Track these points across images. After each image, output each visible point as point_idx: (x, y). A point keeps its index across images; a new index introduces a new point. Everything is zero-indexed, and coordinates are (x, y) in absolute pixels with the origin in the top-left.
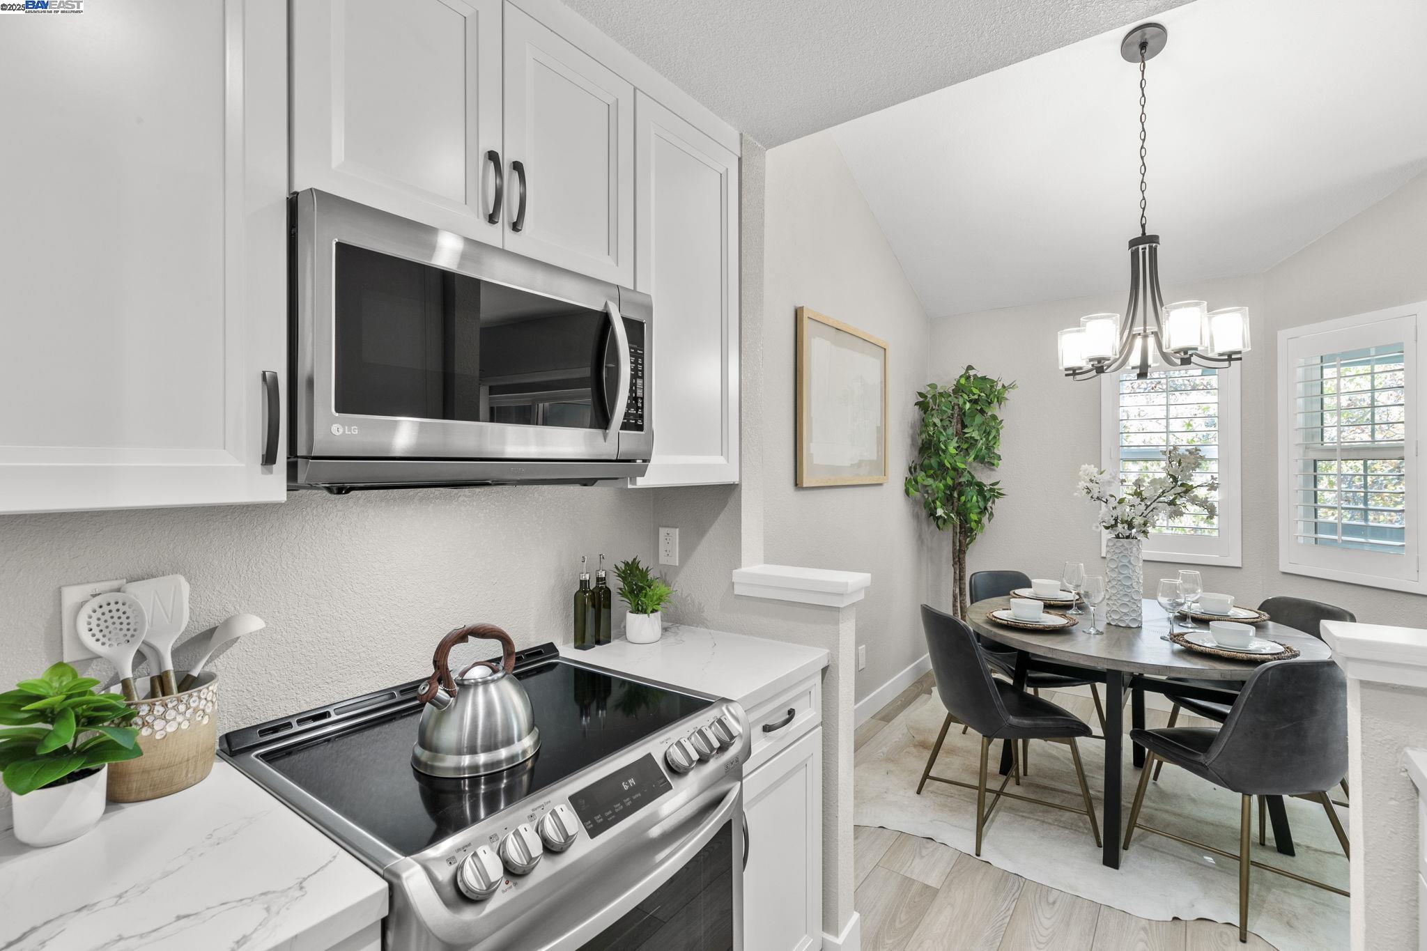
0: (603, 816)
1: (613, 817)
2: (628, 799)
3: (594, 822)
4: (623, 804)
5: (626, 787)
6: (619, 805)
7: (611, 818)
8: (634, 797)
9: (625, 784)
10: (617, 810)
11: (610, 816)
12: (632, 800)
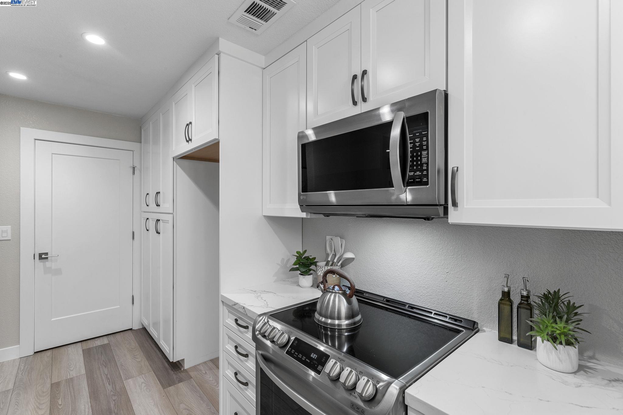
0: (294, 352)
1: (296, 356)
2: (305, 358)
3: (291, 350)
4: (302, 357)
5: (312, 356)
6: (301, 355)
7: (295, 355)
8: (307, 360)
9: (313, 354)
10: (299, 356)
11: (296, 355)
12: (305, 359)
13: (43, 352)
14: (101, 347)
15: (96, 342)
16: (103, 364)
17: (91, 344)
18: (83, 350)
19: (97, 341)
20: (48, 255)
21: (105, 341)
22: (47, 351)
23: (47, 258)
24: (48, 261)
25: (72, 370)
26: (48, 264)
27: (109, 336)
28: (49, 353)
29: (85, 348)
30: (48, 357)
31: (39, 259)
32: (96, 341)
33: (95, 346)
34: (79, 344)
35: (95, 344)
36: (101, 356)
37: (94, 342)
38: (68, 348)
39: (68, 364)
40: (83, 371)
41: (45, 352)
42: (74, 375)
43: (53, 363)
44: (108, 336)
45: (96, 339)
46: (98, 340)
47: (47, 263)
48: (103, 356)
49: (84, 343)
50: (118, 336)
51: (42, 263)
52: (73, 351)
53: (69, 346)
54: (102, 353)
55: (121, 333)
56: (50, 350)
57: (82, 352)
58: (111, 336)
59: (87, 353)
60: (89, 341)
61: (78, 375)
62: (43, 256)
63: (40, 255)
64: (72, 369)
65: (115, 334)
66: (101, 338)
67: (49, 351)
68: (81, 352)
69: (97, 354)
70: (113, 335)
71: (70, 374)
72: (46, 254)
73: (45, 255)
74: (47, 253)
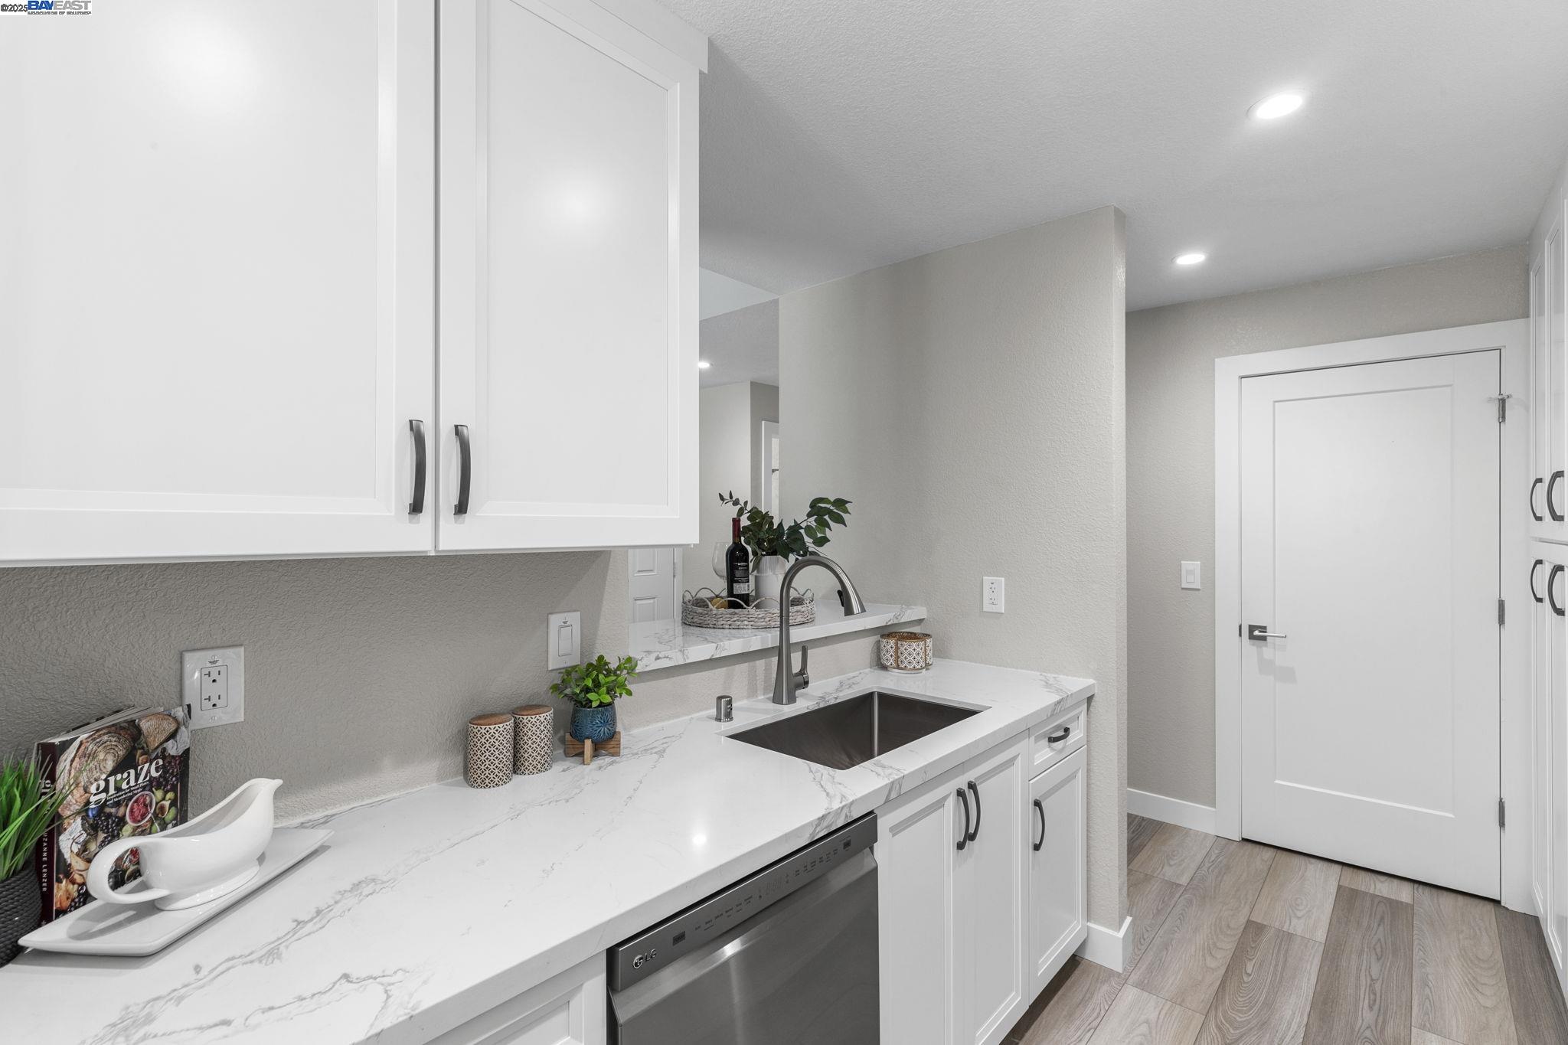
13: (1258, 846)
14: (1388, 905)
15: (1380, 884)
16: (1375, 949)
17: (1363, 883)
18: (1339, 887)
19: (1382, 882)
20: (1266, 632)
21: (1404, 894)
22: (1266, 848)
23: (1264, 638)
24: (1266, 646)
25: (1299, 918)
26: (1267, 651)
27: (1421, 887)
28: (1268, 854)
29: (1346, 883)
30: (1263, 860)
31: (1250, 638)
32: (1379, 880)
33: (1371, 891)
34: (1337, 868)
35: (1375, 888)
36: (1379, 925)
37: (1374, 881)
38: (1309, 865)
39: (1297, 899)
40: (1321, 935)
41: (1262, 847)
42: (1299, 932)
43: (1268, 880)
44: (1416, 886)
45: (1383, 878)
46: (1386, 884)
47: (1264, 649)
48: (1381, 928)
49: (1348, 871)
50: (1447, 900)
51: (1255, 648)
52: (1317, 876)
53: (1313, 860)
54: (1382, 918)
55: (1460, 898)
56: (1272, 849)
57: (1336, 891)
58: (1427, 890)
59: (1347, 901)
60: (1363, 874)
61: (1307, 936)
62: (1256, 633)
63: (1252, 628)
64: (1299, 914)
65: (1440, 892)
66: (1396, 882)
67: (1269, 849)
68: (1333, 890)
69: (1370, 915)
70: (1434, 891)
71: (1292, 924)
72: (1263, 629)
73: (1260, 632)
74: (1265, 628)
